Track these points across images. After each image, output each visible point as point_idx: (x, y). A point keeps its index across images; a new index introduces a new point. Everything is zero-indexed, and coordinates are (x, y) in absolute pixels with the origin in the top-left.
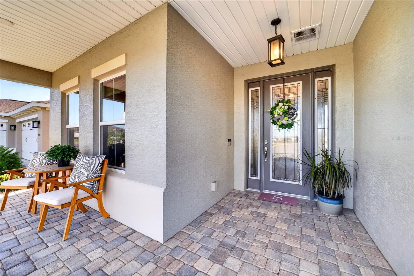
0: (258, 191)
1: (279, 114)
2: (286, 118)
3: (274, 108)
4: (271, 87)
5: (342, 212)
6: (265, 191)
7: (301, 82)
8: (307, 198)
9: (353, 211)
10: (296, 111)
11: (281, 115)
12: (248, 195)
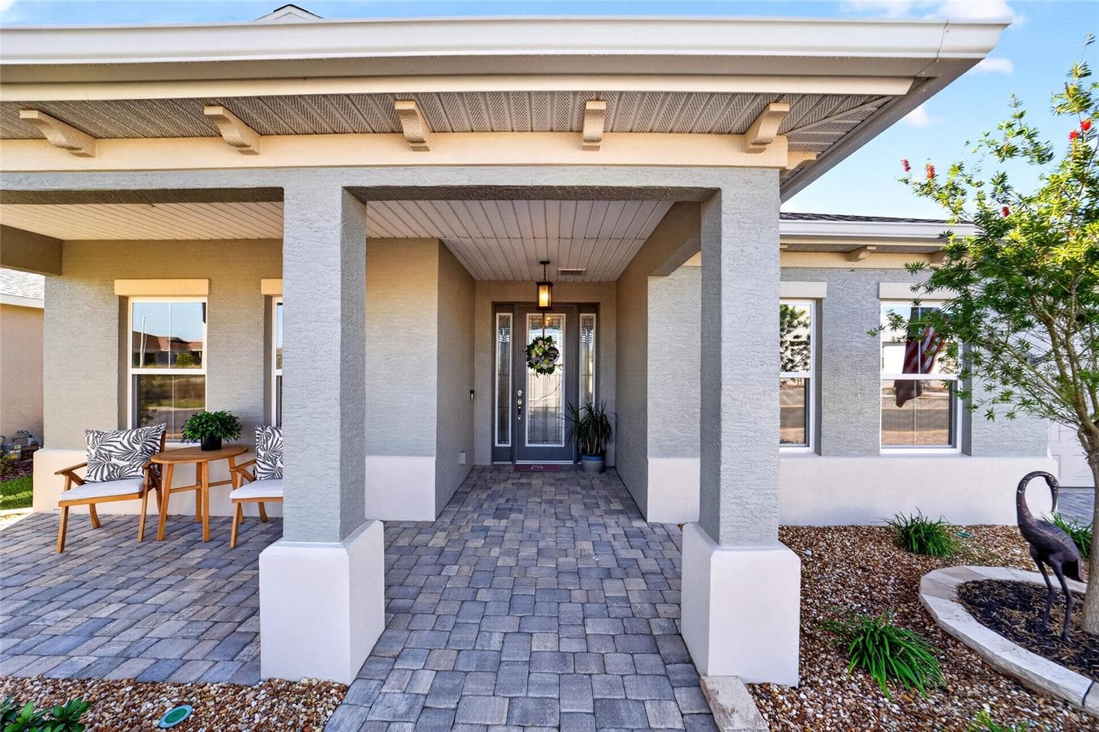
0: (510, 463)
1: (537, 355)
2: (546, 361)
3: (532, 347)
4: (528, 315)
5: (603, 469)
6: (519, 462)
7: (564, 315)
8: (571, 462)
9: (614, 468)
10: (558, 353)
11: (541, 357)
12: (498, 469)
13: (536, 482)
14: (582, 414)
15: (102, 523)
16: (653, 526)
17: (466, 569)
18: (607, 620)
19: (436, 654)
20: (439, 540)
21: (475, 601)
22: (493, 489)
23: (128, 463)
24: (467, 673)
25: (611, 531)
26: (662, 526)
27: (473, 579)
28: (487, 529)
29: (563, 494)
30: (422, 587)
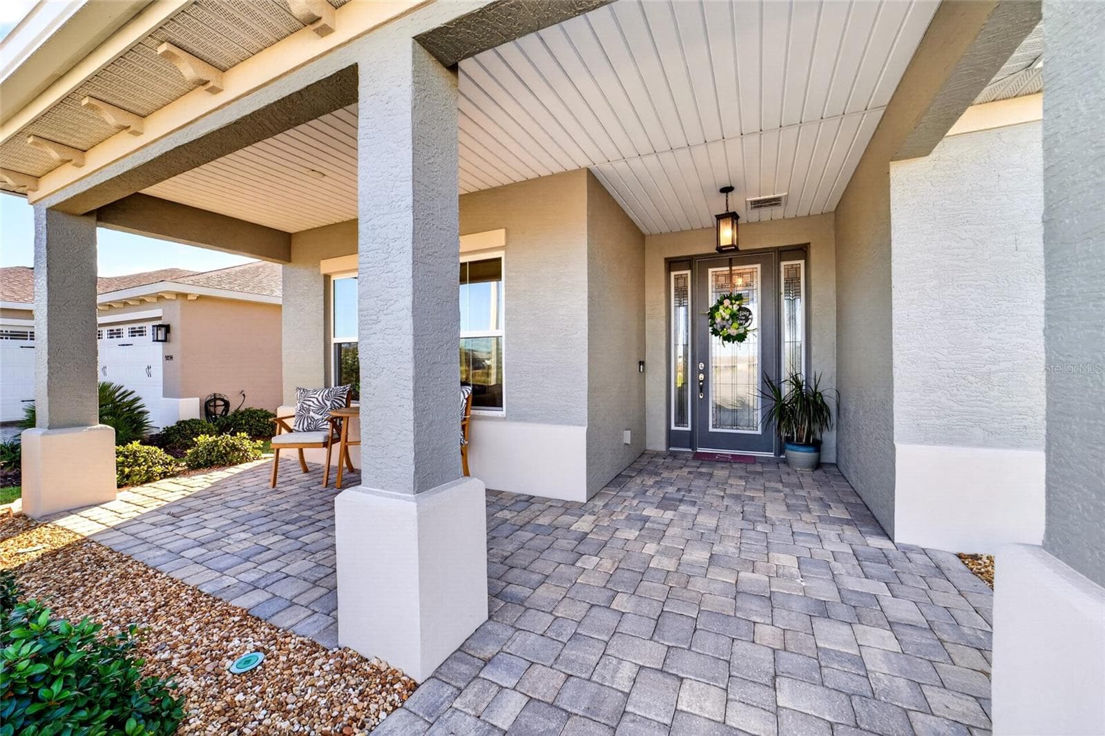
0: (689, 450)
1: (723, 319)
2: (735, 325)
3: (716, 308)
4: (710, 270)
5: (818, 465)
6: (700, 450)
7: (758, 266)
8: (771, 455)
9: (836, 465)
10: (750, 314)
11: (728, 320)
12: (674, 455)
13: (720, 473)
14: (787, 390)
15: (310, 470)
16: (906, 550)
17: (607, 565)
18: (819, 689)
19: (537, 671)
20: (583, 524)
21: (609, 608)
22: (662, 475)
23: (321, 417)
24: (570, 715)
25: (829, 547)
26: (924, 551)
27: (613, 577)
28: (646, 519)
29: (757, 490)
30: (547, 576)
